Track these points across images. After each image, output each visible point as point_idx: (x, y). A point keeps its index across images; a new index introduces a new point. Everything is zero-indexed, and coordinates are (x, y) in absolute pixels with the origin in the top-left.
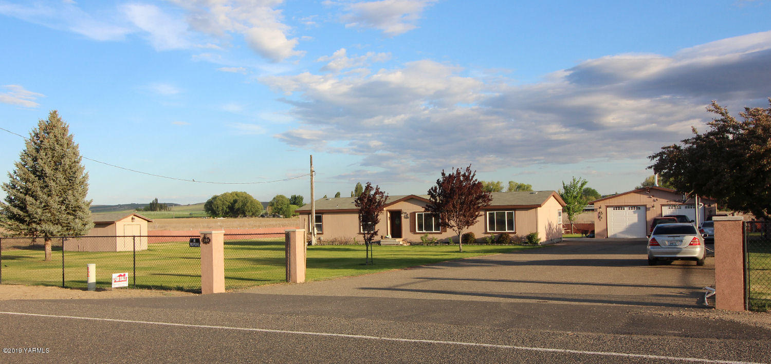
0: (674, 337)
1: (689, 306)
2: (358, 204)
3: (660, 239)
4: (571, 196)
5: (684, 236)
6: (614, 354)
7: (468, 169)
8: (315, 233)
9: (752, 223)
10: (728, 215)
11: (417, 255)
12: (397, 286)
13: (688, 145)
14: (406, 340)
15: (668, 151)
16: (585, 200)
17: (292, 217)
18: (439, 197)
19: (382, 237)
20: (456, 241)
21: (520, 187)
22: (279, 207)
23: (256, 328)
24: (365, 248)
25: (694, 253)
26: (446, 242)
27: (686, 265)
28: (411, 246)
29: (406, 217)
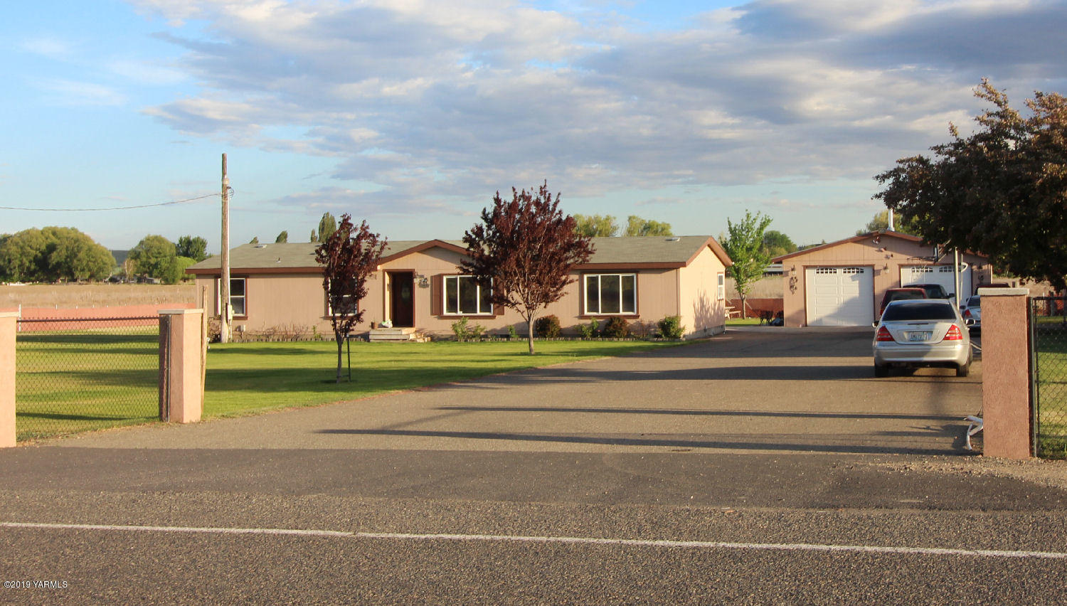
0: (911, 511)
1: (939, 452)
2: (322, 256)
3: (896, 328)
4: (743, 246)
5: (936, 323)
6: (803, 546)
7: (543, 191)
8: (230, 317)
9: (1049, 299)
10: (1010, 284)
11: (444, 361)
12: (400, 425)
13: (941, 158)
14: (408, 535)
15: (909, 165)
16: (768, 255)
17: (182, 282)
18: (490, 246)
19: (373, 326)
20: (522, 333)
21: (649, 228)
22: (153, 261)
23: (82, 523)
24: (335, 347)
25: (952, 353)
26: (504, 335)
27: (939, 376)
28: (433, 344)
29: (423, 285)
